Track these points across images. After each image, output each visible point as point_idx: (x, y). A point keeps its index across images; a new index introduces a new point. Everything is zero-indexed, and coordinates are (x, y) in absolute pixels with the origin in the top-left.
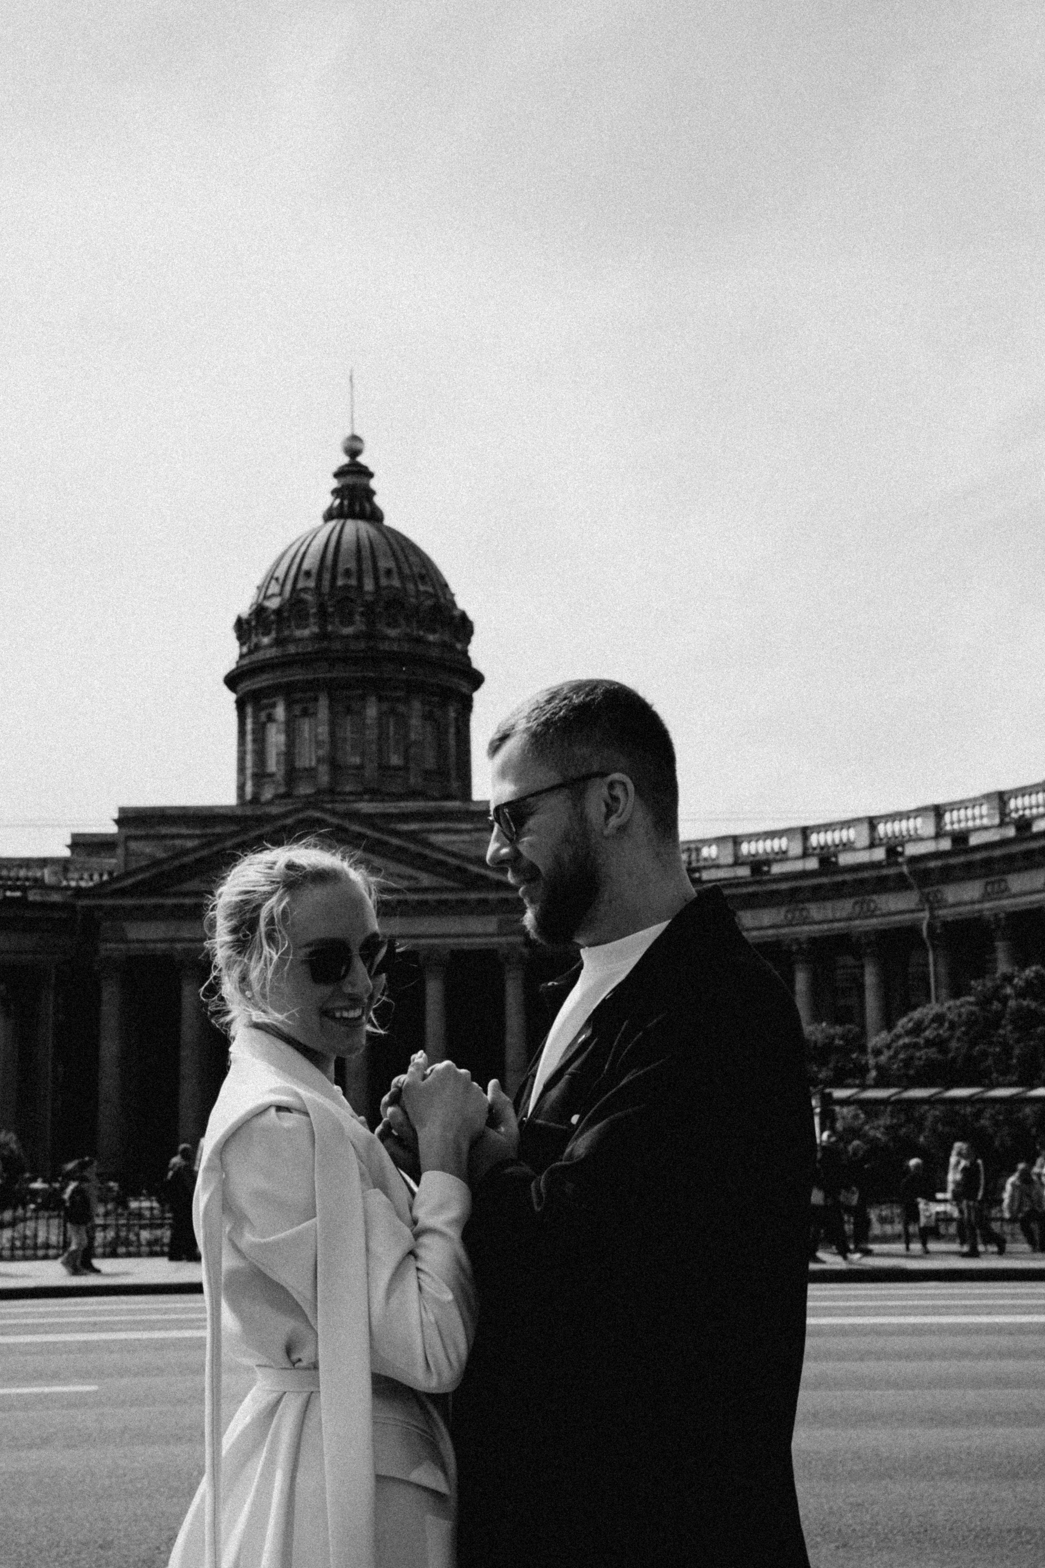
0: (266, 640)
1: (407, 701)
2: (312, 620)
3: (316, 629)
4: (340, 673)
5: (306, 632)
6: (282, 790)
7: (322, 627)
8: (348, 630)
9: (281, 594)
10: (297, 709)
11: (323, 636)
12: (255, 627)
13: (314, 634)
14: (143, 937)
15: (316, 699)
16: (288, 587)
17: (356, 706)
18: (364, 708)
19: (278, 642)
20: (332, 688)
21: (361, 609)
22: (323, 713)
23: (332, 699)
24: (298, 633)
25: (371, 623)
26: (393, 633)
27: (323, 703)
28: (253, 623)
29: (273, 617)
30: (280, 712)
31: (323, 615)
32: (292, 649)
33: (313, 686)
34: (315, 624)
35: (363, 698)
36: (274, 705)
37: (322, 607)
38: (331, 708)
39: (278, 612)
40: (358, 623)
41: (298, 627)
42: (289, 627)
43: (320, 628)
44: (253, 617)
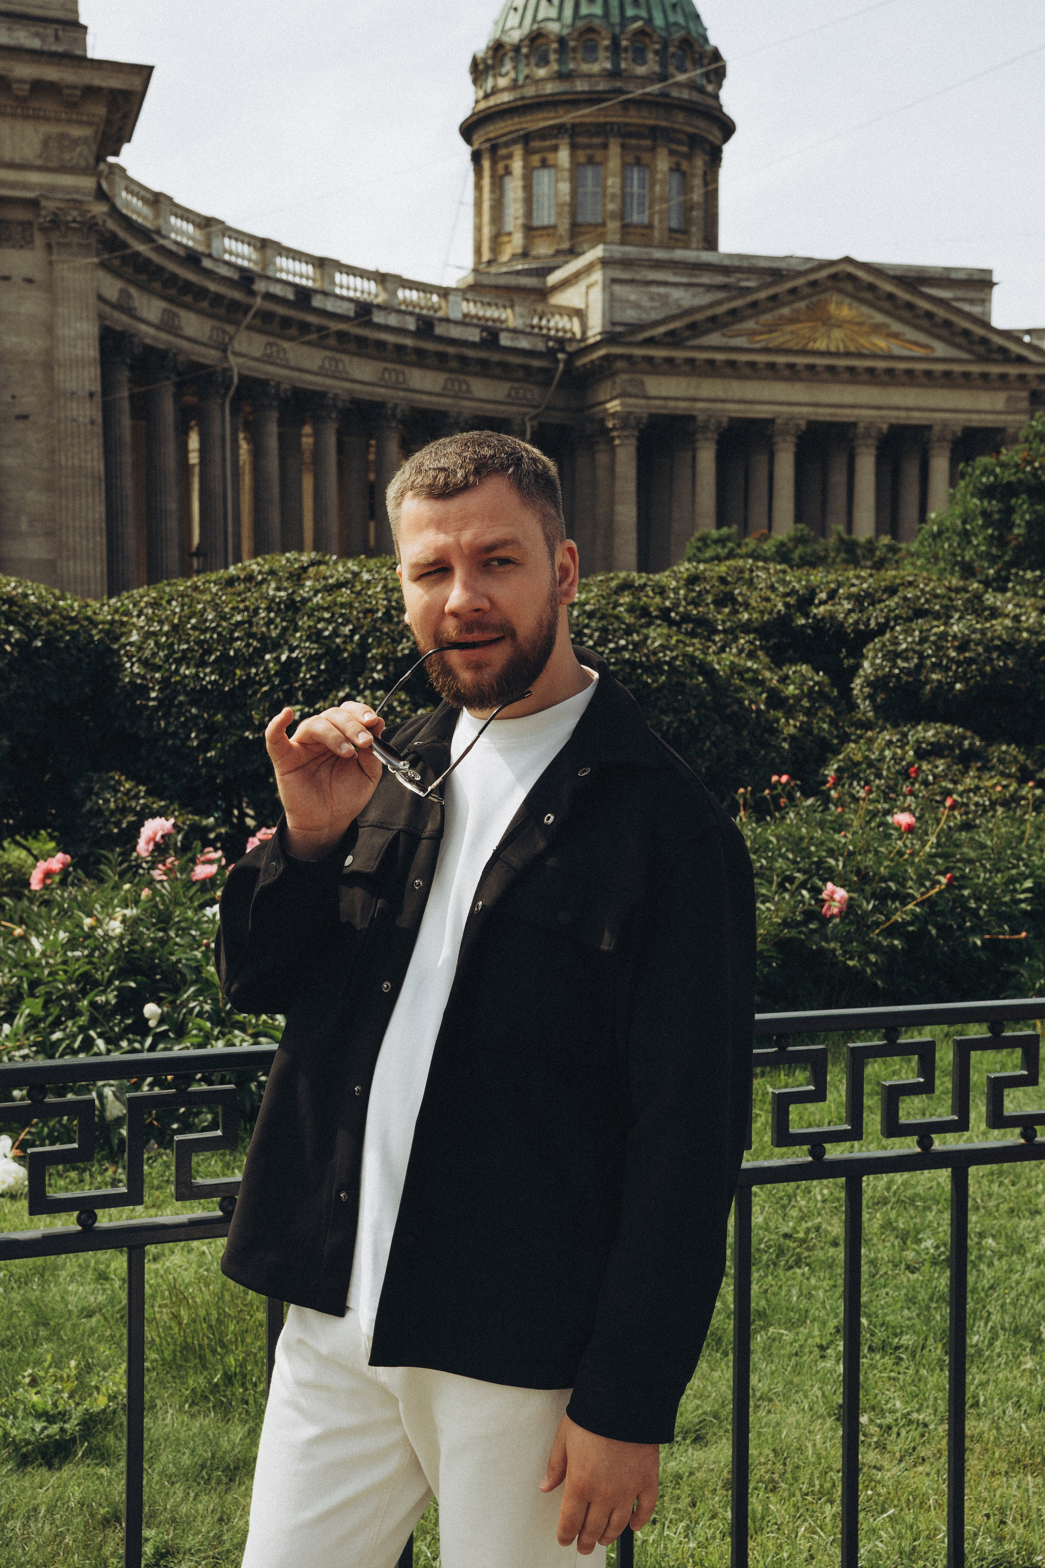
0: (542, 72)
1: (689, 157)
2: (602, 54)
3: (608, 65)
4: (634, 118)
5: (595, 68)
6: (566, 245)
7: (616, 63)
8: (641, 70)
9: (559, 19)
10: (582, 156)
11: (615, 74)
12: (527, 56)
13: (605, 70)
14: (664, 393)
15: (605, 146)
16: (568, 13)
17: (646, 157)
18: (654, 159)
19: (561, 76)
20: (625, 133)
21: (657, 46)
22: (614, 163)
23: (623, 147)
24: (585, 68)
25: (663, 64)
26: (681, 78)
27: (614, 150)
28: (525, 50)
29: (555, 46)
30: (563, 156)
31: (615, 49)
32: (581, 86)
33: (602, 130)
34: (607, 58)
35: (653, 149)
36: (555, 149)
37: (615, 40)
38: (622, 156)
39: (562, 41)
40: (651, 63)
41: (585, 60)
42: (574, 59)
43: (613, 64)
44: (527, 42)
